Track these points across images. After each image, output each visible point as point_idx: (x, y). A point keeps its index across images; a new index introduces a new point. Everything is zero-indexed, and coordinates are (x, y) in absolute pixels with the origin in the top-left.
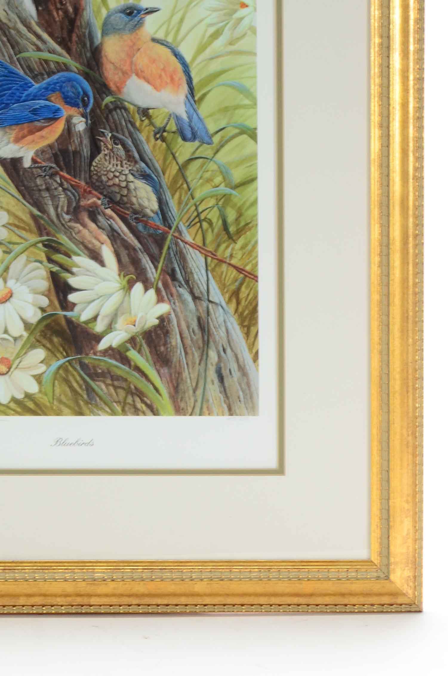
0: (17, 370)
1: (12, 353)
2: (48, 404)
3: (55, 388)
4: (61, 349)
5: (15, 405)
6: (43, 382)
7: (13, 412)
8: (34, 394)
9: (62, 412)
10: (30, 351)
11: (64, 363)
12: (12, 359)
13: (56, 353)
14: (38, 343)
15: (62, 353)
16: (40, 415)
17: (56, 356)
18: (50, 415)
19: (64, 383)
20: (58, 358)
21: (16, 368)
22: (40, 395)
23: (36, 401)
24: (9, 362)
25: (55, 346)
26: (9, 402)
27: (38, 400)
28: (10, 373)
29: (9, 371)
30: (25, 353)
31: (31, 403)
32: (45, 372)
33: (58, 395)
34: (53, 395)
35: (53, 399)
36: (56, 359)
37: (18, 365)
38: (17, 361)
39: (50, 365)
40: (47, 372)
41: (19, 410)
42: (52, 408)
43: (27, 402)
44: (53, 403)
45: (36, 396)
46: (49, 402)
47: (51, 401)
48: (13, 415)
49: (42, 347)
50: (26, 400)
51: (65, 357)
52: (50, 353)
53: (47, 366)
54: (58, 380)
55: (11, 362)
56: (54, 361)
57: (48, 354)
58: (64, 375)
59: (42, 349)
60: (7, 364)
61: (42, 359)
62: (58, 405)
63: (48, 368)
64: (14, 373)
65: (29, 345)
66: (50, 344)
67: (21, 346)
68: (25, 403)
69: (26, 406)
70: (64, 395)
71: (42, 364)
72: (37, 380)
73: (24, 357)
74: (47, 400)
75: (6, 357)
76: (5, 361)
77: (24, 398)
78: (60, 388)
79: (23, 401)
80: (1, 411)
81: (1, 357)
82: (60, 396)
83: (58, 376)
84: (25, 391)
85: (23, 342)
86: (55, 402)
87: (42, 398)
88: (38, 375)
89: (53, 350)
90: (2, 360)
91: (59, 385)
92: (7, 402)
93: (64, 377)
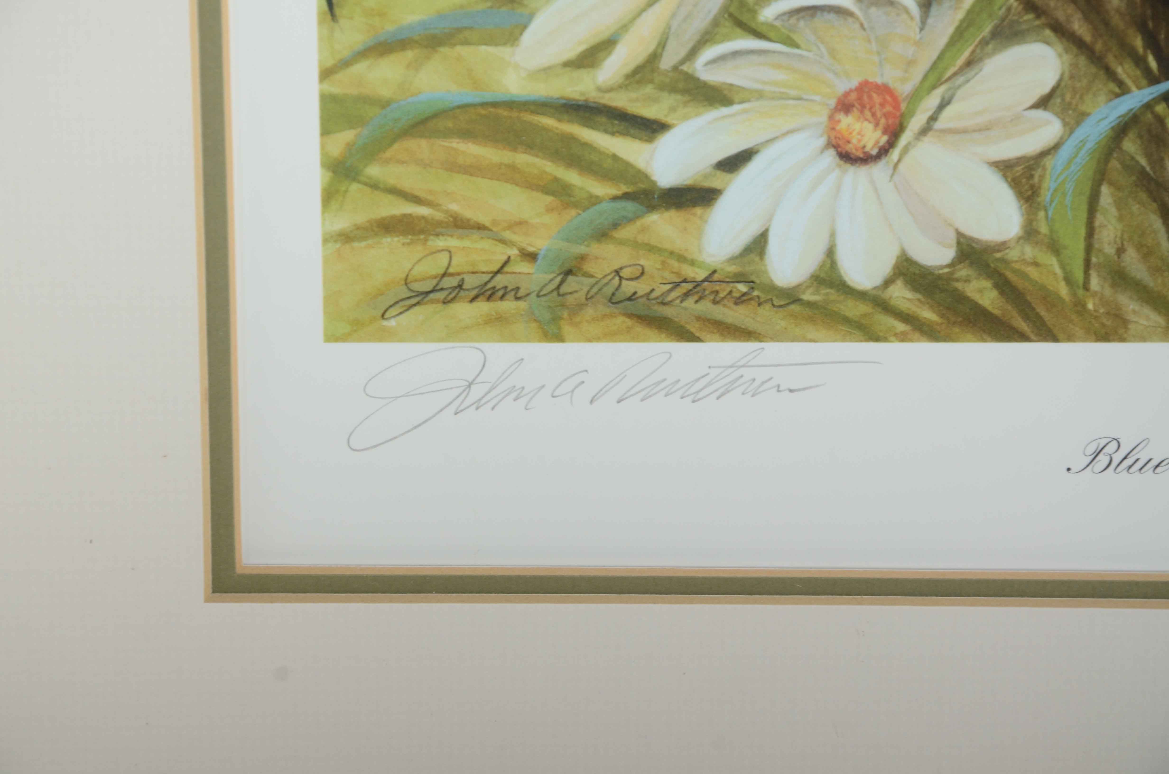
0: (927, 139)
1: (911, 63)
2: (1064, 291)
3: (1099, 219)
4: (1138, 43)
5: (909, 295)
6: (1045, 195)
7: (901, 327)
8: (1003, 246)
9: (1125, 323)
10: (990, 55)
11: (1148, 106)
12: (904, 89)
13: (1111, 60)
14: (1030, 16)
15: (1140, 62)
16: (1023, 337)
17: (1111, 75)
18: (1070, 338)
19: (1143, 196)
20: (1120, 84)
21: (925, 131)
22: (1029, 251)
23: (1009, 275)
24: (896, 104)
25: (1107, 23)
26: (888, 283)
27: (1015, 271)
28: (895, 154)
29: (891, 145)
30: (969, 63)
31: (987, 284)
32: (1056, 148)
33: (1110, 250)
34: (1089, 248)
35: (1087, 265)
36: (1113, 86)
37: (933, 118)
38: (932, 101)
39: (1082, 117)
40: (1065, 152)
41: (928, 314)
42: (1080, 306)
43: (967, 281)
44: (1086, 287)
45: (1013, 254)
46: (1068, 280)
47: (1079, 275)
48: (903, 338)
49: (1048, 32)
50: (963, 272)
51: (1153, 80)
52: (1083, 61)
53: (1065, 124)
54: (1111, 184)
55: (903, 106)
56: (1102, 98)
57: (1074, 65)
58: (1143, 162)
59: (1048, 43)
60: (886, 115)
61: (1046, 89)
62: (1108, 292)
63: (1070, 128)
64: (913, 153)
65: (987, 30)
66: (1086, 18)
67: (951, 30)
68: (959, 285)
69: (961, 298)
70: (1139, 247)
71: (1040, 114)
72: (1015, 184)
73: (960, 79)
74: (1058, 271)
75: (879, 81)
76: (877, 99)
77: (951, 265)
78: (1120, 219)
79: (949, 278)
80: (846, 321)
81: (854, 83)
82: (1120, 251)
83: (1114, 164)
84: (960, 235)
85: (960, 15)
86: (1095, 283)
87: (1036, 264)
88: (1020, 160)
89: (1099, 46)
90: (860, 98)
91: (1119, 204)
92: (878, 281)
93: (1143, 172)
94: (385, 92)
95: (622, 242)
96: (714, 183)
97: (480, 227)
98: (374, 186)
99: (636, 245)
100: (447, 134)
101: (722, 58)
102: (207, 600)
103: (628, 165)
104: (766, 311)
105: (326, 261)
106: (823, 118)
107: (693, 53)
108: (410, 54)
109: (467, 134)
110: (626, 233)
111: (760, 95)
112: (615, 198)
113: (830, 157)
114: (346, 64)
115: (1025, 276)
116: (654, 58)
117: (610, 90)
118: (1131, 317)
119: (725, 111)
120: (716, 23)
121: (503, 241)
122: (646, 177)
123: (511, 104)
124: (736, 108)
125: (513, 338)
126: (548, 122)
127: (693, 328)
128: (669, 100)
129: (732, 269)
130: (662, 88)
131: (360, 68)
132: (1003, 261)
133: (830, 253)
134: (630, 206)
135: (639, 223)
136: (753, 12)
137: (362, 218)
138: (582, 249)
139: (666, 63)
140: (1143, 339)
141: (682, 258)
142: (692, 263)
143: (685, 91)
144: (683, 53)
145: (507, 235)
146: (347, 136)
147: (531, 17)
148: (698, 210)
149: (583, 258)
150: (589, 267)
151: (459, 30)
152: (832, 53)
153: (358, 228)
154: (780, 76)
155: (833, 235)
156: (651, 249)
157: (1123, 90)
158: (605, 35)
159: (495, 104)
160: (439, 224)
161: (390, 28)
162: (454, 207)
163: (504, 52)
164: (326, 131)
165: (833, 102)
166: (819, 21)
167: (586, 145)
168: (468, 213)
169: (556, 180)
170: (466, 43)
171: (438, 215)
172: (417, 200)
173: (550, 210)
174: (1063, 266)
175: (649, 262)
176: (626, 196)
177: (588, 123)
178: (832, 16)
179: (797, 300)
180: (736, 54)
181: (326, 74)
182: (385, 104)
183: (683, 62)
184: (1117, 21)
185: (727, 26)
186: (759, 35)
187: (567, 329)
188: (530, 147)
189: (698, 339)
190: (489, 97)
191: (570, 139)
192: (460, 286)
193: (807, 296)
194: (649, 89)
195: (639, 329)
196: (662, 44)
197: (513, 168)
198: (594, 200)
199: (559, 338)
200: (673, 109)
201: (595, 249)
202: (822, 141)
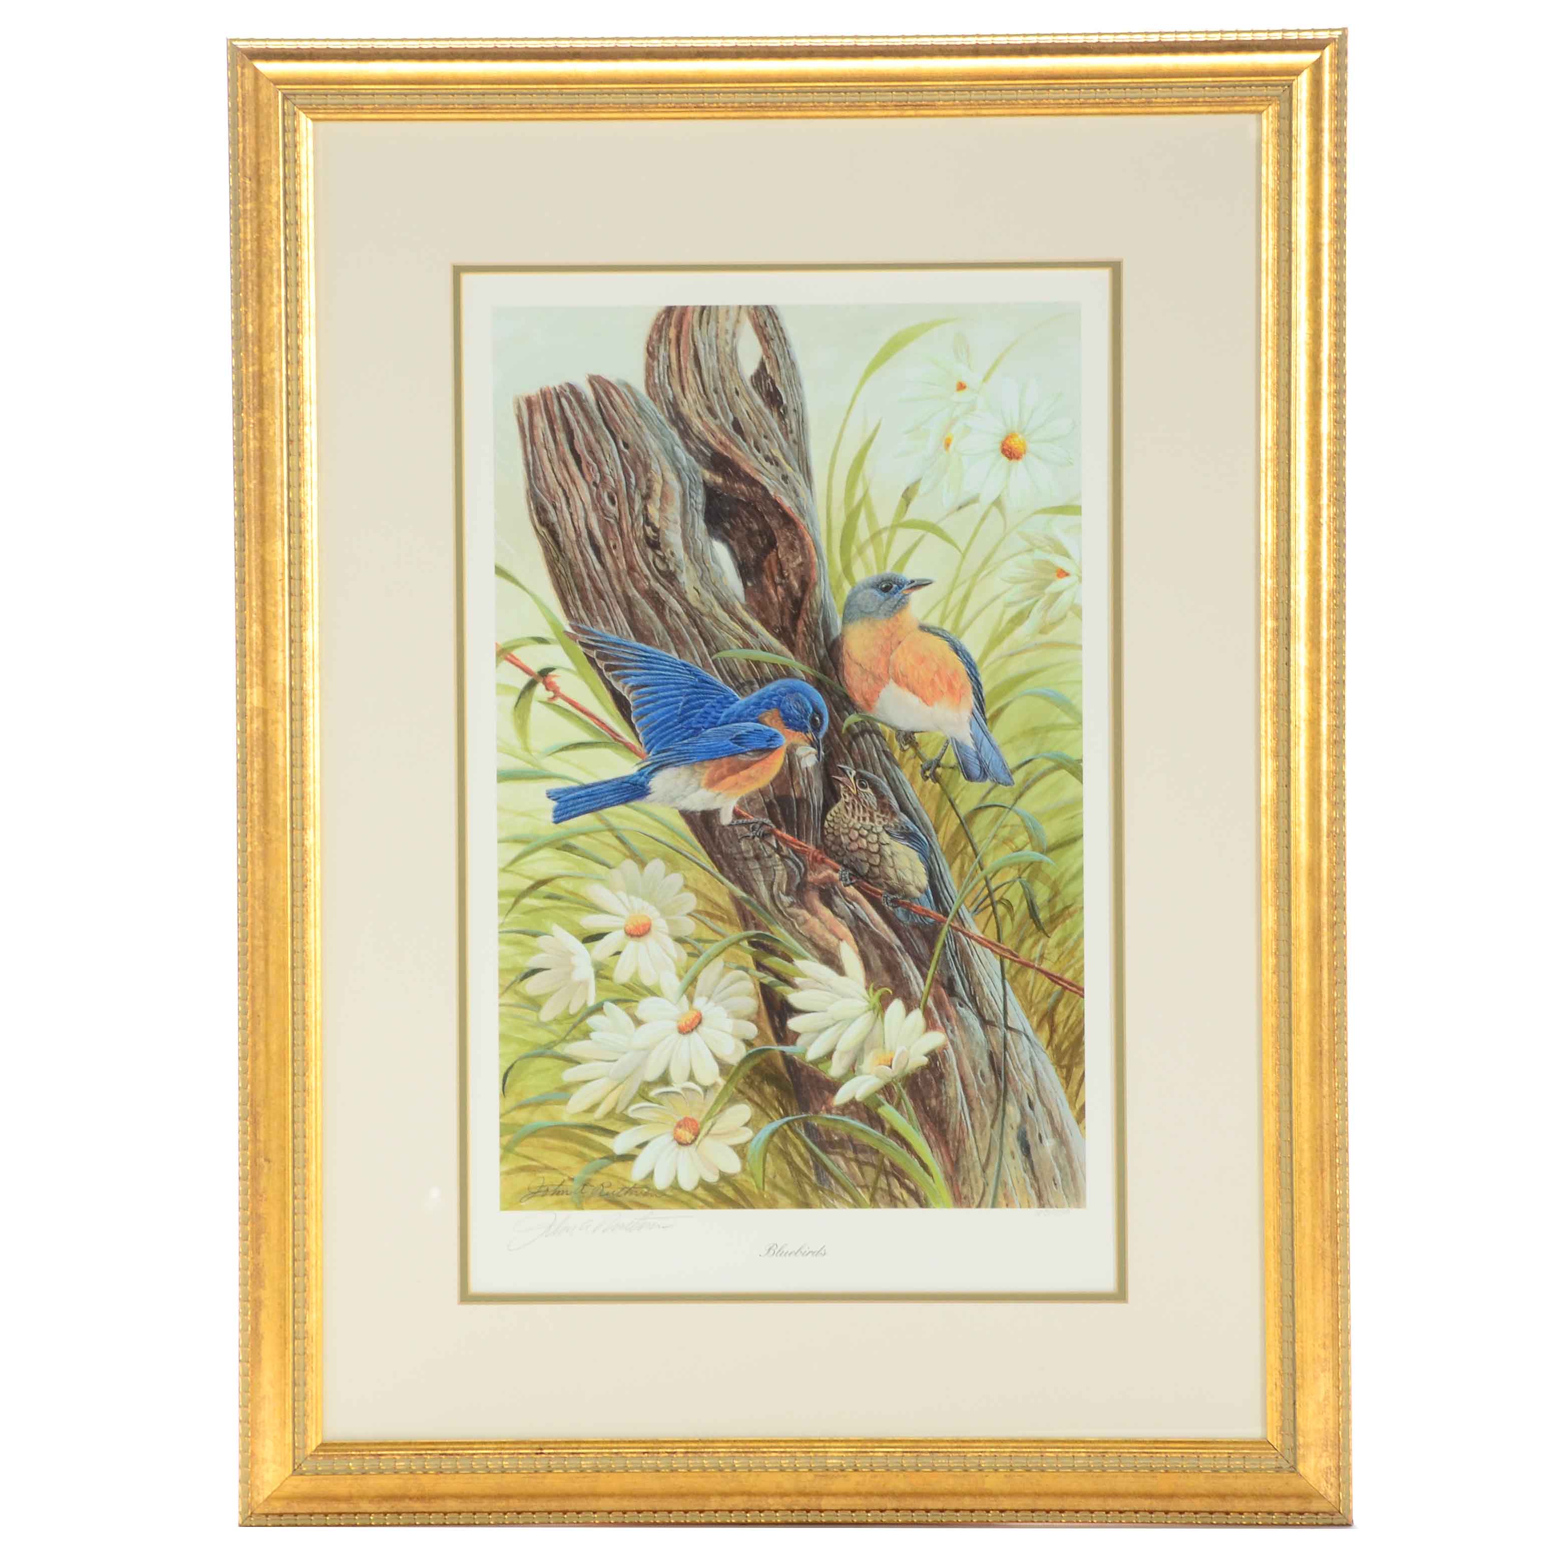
0: (708, 1137)
1: (701, 1111)
2: (756, 1191)
3: (767, 1165)
4: (776, 1104)
5: (703, 1192)
6: (749, 1157)
7: (701, 1204)
8: (734, 1175)
9: (777, 1202)
10: (728, 1108)
11: (781, 1126)
12: (700, 1120)
13: (768, 1111)
14: (740, 1095)
15: (777, 1110)
16: (743, 1208)
17: (768, 1115)
18: (759, 1208)
19: (781, 1158)
20: (772, 1118)
21: (707, 1134)
22: (744, 1177)
23: (737, 1185)
24: (697, 1125)
25: (766, 1098)
26: (696, 1188)
27: (739, 1184)
28: (697, 1142)
29: (696, 1139)
30: (721, 1111)
31: (730, 1188)
32: (751, 1140)
33: (771, 1176)
34: (764, 1176)
35: (764, 1182)
36: (769, 1119)
37: (709, 1130)
38: (709, 1123)
39: (759, 1129)
40: (754, 1142)
41: (710, 1200)
42: (762, 1196)
43: (723, 1187)
44: (763, 1189)
45: (738, 1178)
46: (757, 1187)
47: (761, 1186)
48: (702, 1208)
49: (746, 1100)
50: (722, 1184)
51: (782, 1117)
52: (758, 1110)
53: (754, 1132)
54: (770, 1153)
55: (699, 1126)
56: (765, 1123)
57: (756, 1112)
58: (780, 1145)
59: (746, 1104)
60: (693, 1129)
61: (747, 1120)
62: (771, 1192)
63: (756, 1133)
64: (703, 1142)
65: (726, 1099)
66: (759, 1096)
67: (714, 1099)
68: (720, 1189)
69: (721, 1194)
70: (781, 1175)
71: (746, 1129)
72: (738, 1153)
73: (718, 1116)
74: (754, 1184)
75: (690, 1117)
76: (690, 1123)
77: (718, 1182)
78: (774, 1165)
79: (717, 1186)
80: (682, 1202)
81: (682, 1118)
82: (774, 1177)
83: (771, 1146)
84: (720, 1171)
85: (717, 1094)
86: (766, 1188)
87: (746, 1181)
88: (740, 1144)
89: (764, 1106)
90: (684, 1123)
91: (773, 1160)
92: (693, 1187)
93: (781, 1150)
94: (522, 1122)
95: (603, 1174)
96: (635, 1153)
97: (554, 1169)
98: (517, 1154)
99: (608, 1175)
100: (543, 1136)
101: (638, 1109)
102: (458, 1304)
103: (605, 1147)
104: (654, 1198)
105: (501, 1182)
106: (671, 1129)
107: (627, 1107)
108: (530, 1109)
109: (550, 1136)
110: (604, 1171)
111: (650, 1122)
112: (601, 1158)
113: (675, 1144)
114: (508, 1112)
115: (742, 1185)
116: (614, 1109)
117: (599, 1120)
118: (779, 1200)
119: (638, 1127)
120: (634, 1097)
121: (562, 1174)
122: (611, 1150)
123: (565, 1126)
124: (642, 1127)
125: (566, 1209)
126: (578, 1131)
127: (629, 1205)
128: (619, 1124)
129: (642, 1183)
130: (617, 1119)
131: (513, 1114)
132: (735, 1180)
133: (676, 1178)
134: (606, 1161)
135: (609, 1167)
136: (647, 1093)
137: (513, 1166)
138: (590, 1177)
139: (618, 1111)
140: (784, 1208)
141: (625, 1180)
142: (628, 1181)
143: (624, 1121)
144: (623, 1108)
145: (564, 1172)
146: (508, 1138)
147: (572, 1095)
148: (630, 1162)
149: (590, 1180)
150: (592, 1183)
151: (547, 1100)
152: (675, 1107)
153: (512, 1170)
154: (657, 1115)
155: (676, 1172)
156: (614, 1176)
157: (772, 1120)
158: (597, 1102)
159: (559, 1126)
160: (540, 1168)
161: (524, 1100)
162: (546, 1162)
163: (562, 1107)
164: (501, 1136)
165: (675, 1124)
166: (671, 1096)
167: (590, 1140)
168: (550, 1164)
169: (580, 1152)
170: (550, 1104)
171: (540, 1165)
172: (533, 1160)
173: (578, 1163)
174: (755, 1182)
175: (613, 1181)
176: (605, 1158)
177: (591, 1132)
178: (674, 1095)
179: (665, 1195)
180: (641, 1108)
181: (502, 1116)
182: (521, 1126)
183: (624, 1110)
184: (768, 1096)
185: (638, 1098)
186: (649, 1101)
187: (585, 1205)
188: (571, 1140)
189: (630, 1209)
190: (557, 1123)
191: (585, 1138)
192: (547, 1190)
193: (668, 1193)
194: (612, 1120)
195: (610, 1205)
196: (616, 1104)
197: (566, 1148)
198: (594, 1159)
199: (582, 1209)
200: (620, 1127)
201: (594, 1177)
202: (672, 1138)
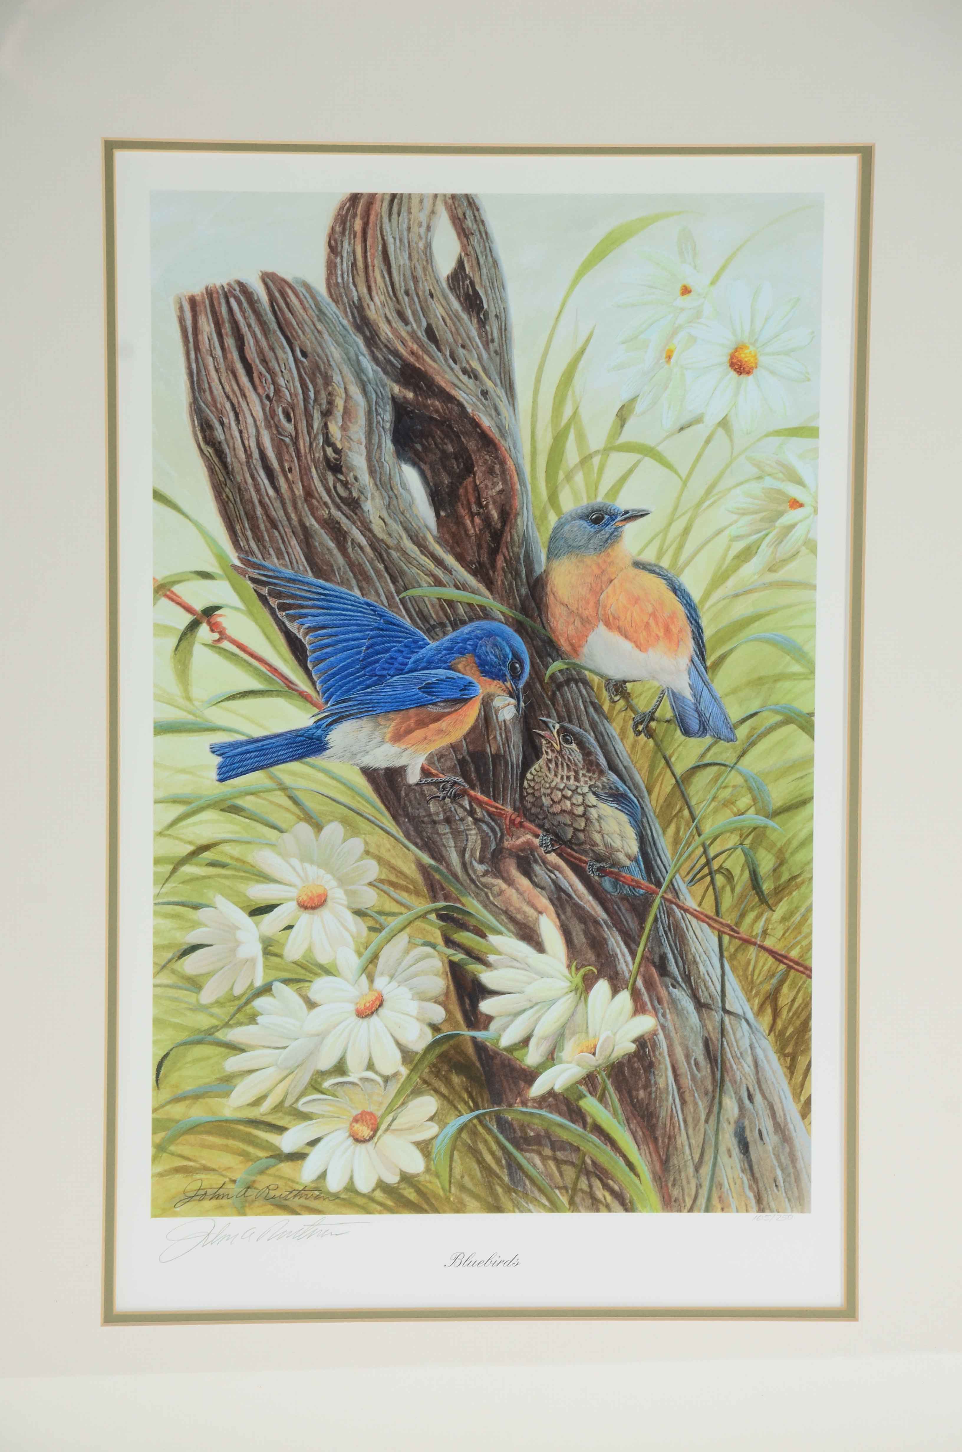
0: (388, 1133)
1: (381, 1103)
2: (441, 1193)
3: (454, 1164)
4: (466, 1096)
5: (382, 1195)
6: (433, 1155)
7: (379, 1208)
8: (418, 1175)
9: (465, 1206)
10: (411, 1100)
11: (470, 1120)
12: (379, 1114)
13: (456, 1103)
14: (424, 1086)
15: (466, 1103)
16: (426, 1212)
17: (456, 1108)
18: (445, 1212)
19: (470, 1155)
20: (460, 1112)
21: (387, 1130)
22: (428, 1177)
23: (420, 1186)
24: (376, 1120)
25: (453, 1088)
26: (374, 1190)
27: (423, 1185)
28: (375, 1139)
29: (374, 1135)
30: (403, 1104)
31: (412, 1190)
32: (437, 1136)
33: (458, 1177)
34: (450, 1176)
35: (450, 1183)
36: (457, 1112)
37: (390, 1125)
38: (389, 1118)
39: (446, 1124)
40: (440, 1137)
41: (390, 1203)
42: (448, 1199)
43: (405, 1189)
44: (450, 1191)
45: (421, 1179)
46: (443, 1189)
47: (447, 1186)
48: (380, 1213)
49: (432, 1092)
50: (403, 1186)
51: (472, 1111)
52: (445, 1102)
53: (440, 1127)
54: (458, 1150)
55: (378, 1120)
56: (453, 1117)
57: (442, 1105)
58: (469, 1142)
59: (432, 1096)
60: (372, 1124)
61: (432, 1114)
62: (458, 1193)
63: (442, 1129)
64: (382, 1139)
65: (409, 1092)
66: (446, 1087)
67: (396, 1091)
68: (401, 1191)
69: (402, 1196)
70: (469, 1175)
71: (430, 1123)
72: (422, 1150)
73: (400, 1110)
74: (439, 1185)
75: (369, 1110)
76: (368, 1117)
77: (398, 1183)
78: (462, 1164)
79: (397, 1188)
80: (358, 1206)
81: (359, 1111)
82: (462, 1177)
83: (459, 1143)
84: (401, 1171)
85: (399, 1085)
86: (453, 1190)
87: (430, 1182)
88: (423, 1141)
89: (451, 1097)
90: (362, 1117)
91: (461, 1158)
92: (370, 1189)
93: (469, 1146)
94: (177, 1117)
95: (270, 1175)
96: (306, 1151)
97: (214, 1170)
98: (172, 1154)
99: (275, 1176)
100: (201, 1133)
101: (308, 1102)
102: (102, 1326)
103: (272, 1144)
104: (326, 1202)
105: (153, 1185)
106: (348, 1125)
107: (297, 1100)
108: (187, 1102)
109: (209, 1133)
110: (271, 1171)
111: (323, 1116)
112: (267, 1157)
113: (351, 1140)
114: (162, 1106)
115: (427, 1187)
116: (282, 1102)
117: (265, 1115)
118: (467, 1203)
119: (310, 1122)
120: (306, 1088)
121: (223, 1175)
122: (279, 1149)
123: (227, 1121)
124: (314, 1121)
125: (227, 1215)
126: (241, 1127)
127: (298, 1209)
128: (288, 1118)
129: (313, 1185)
130: (285, 1114)
131: (168, 1108)
132: (418, 1181)
133: (351, 1178)
134: (272, 1161)
135: (276, 1167)
136: (321, 1084)
137: (166, 1167)
138: (253, 1178)
139: (287, 1104)
140: (472, 1212)
141: (293, 1181)
142: (297, 1183)
143: (294, 1115)
144: (294, 1099)
145: (224, 1173)
146: (162, 1135)
147: (235, 1087)
148: (300, 1162)
149: (254, 1182)
150: (257, 1185)
151: (207, 1092)
152: (351, 1100)
153: (166, 1171)
154: (331, 1109)
155: (352, 1171)
156: (281, 1177)
157: (461, 1114)
158: (264, 1093)
159: (220, 1121)
160: (198, 1169)
161: (180, 1092)
162: (204, 1162)
163: (224, 1100)
164: (154, 1133)
165: (351, 1119)
166: (346, 1087)
167: (256, 1136)
168: (209, 1165)
169: (244, 1150)
170: (209, 1097)
171: (198, 1166)
172: (189, 1159)
173: (241, 1162)
174: (441, 1183)
175: (280, 1183)
176: (271, 1157)
177: (256, 1128)
178: (350, 1086)
179: (339, 1198)
180: (314, 1100)
181: (155, 1110)
182: (177, 1121)
183: (293, 1104)
184: (457, 1087)
185: (310, 1089)
186: (323, 1093)
187: (247, 1210)
188: (234, 1138)
189: (299, 1214)
190: (217, 1118)
191: (250, 1134)
193: (343, 1196)
194: (280, 1114)
195: (276, 1210)
196: (286, 1097)
197: (227, 1146)
198: (259, 1159)
199: (244, 1214)
200: (290, 1122)
201: (259, 1178)
202: (347, 1134)
